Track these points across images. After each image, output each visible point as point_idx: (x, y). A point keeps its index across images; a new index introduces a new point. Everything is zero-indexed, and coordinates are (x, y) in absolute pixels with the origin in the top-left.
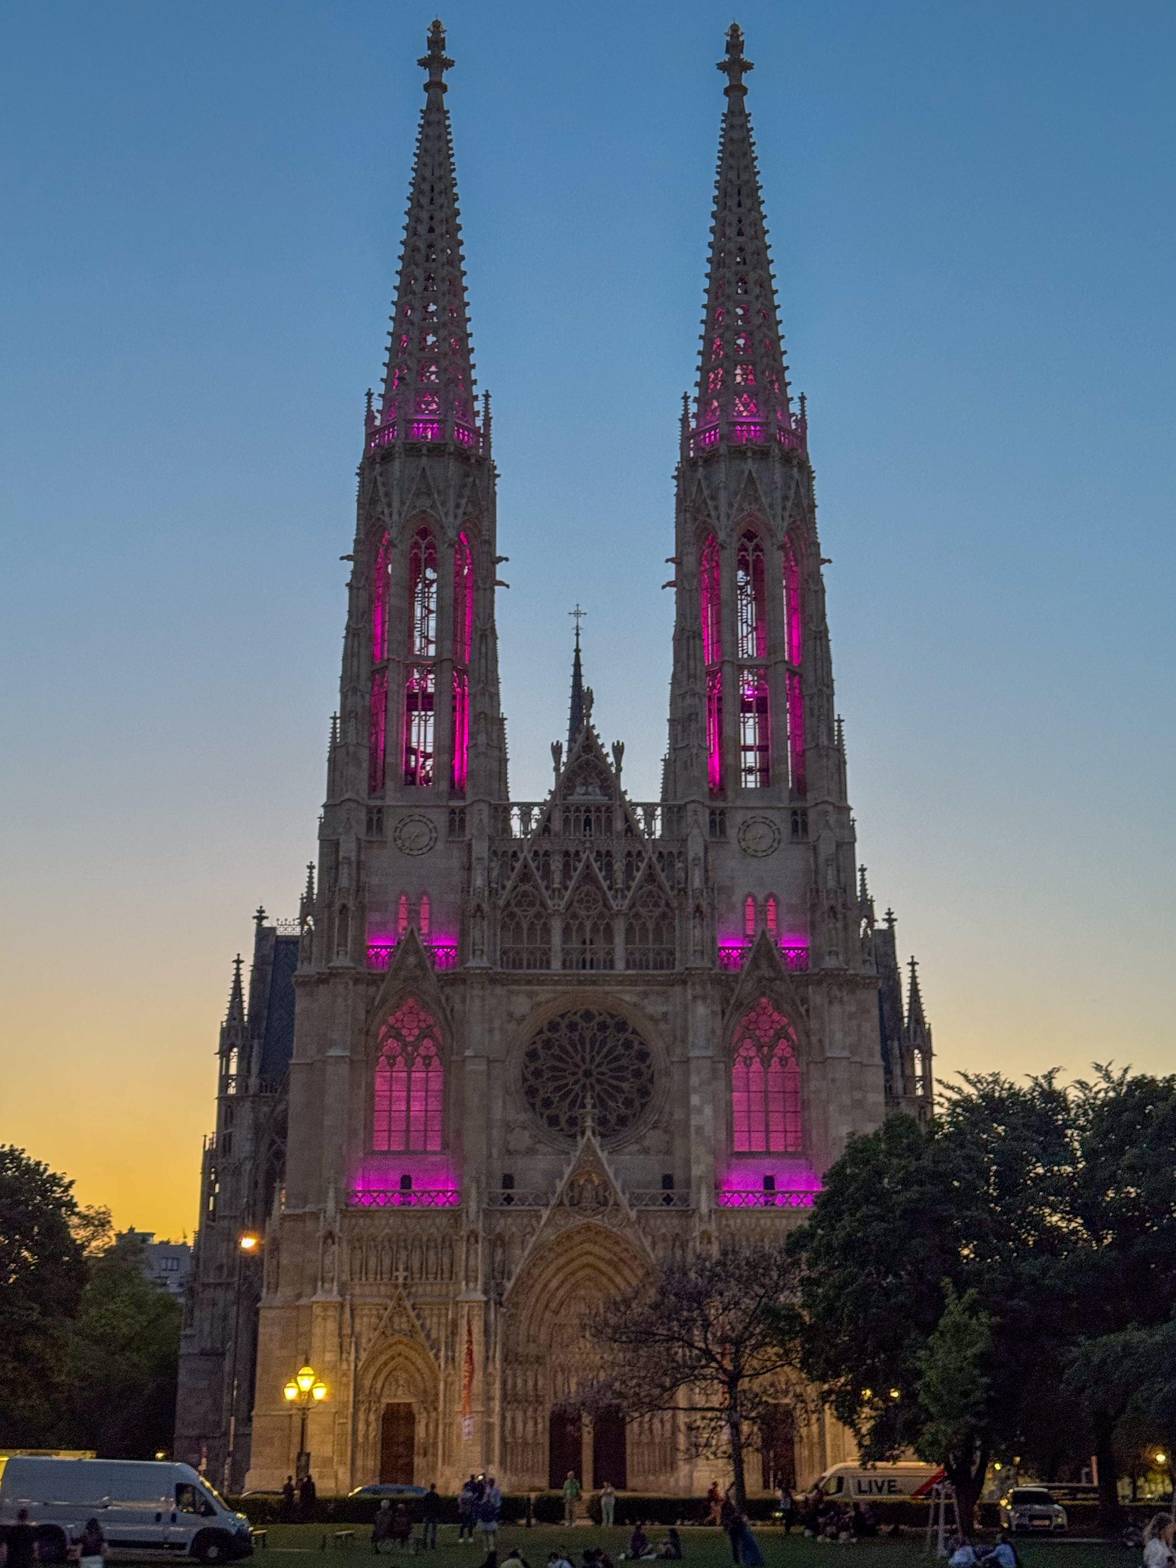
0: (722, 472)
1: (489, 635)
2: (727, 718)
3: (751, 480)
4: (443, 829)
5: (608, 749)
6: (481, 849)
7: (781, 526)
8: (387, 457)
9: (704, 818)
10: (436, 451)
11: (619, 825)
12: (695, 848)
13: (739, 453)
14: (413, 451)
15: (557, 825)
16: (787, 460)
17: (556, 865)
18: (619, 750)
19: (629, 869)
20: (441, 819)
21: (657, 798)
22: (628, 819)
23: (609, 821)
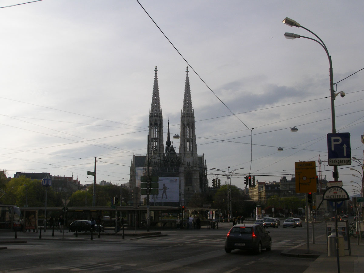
0: (185, 118)
1: (162, 135)
2: (186, 143)
3: (188, 120)
4: (158, 156)
5: (174, 148)
6: (162, 157)
7: (191, 124)
8: (152, 116)
9: (183, 154)
10: (157, 116)
11: (175, 155)
12: (182, 158)
13: (187, 116)
14: (155, 116)
15: (169, 155)
16: (192, 117)
17: (169, 159)
18: (175, 148)
19: (176, 159)
20: (158, 154)
21: (178, 152)
22: (176, 154)
23: (174, 155)
